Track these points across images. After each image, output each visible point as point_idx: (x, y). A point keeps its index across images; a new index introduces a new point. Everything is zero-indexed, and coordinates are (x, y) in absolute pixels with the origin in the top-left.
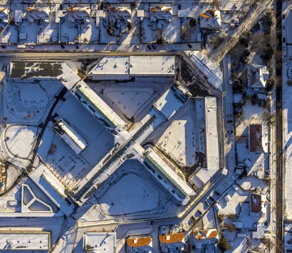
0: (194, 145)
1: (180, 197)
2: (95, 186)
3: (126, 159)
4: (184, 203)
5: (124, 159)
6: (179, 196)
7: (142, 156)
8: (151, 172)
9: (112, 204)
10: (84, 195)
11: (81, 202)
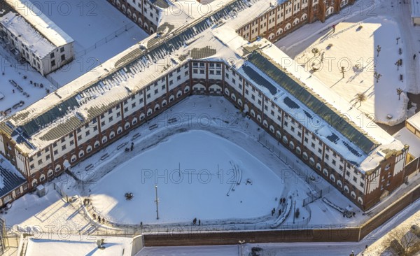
0: (401, 77)
1: (355, 152)
2: (83, 111)
3: (189, 58)
4: (366, 166)
5: (182, 58)
6: (350, 148)
7: (241, 54)
8: (265, 91)
9: (129, 197)
10: (44, 132)
11: (31, 146)
